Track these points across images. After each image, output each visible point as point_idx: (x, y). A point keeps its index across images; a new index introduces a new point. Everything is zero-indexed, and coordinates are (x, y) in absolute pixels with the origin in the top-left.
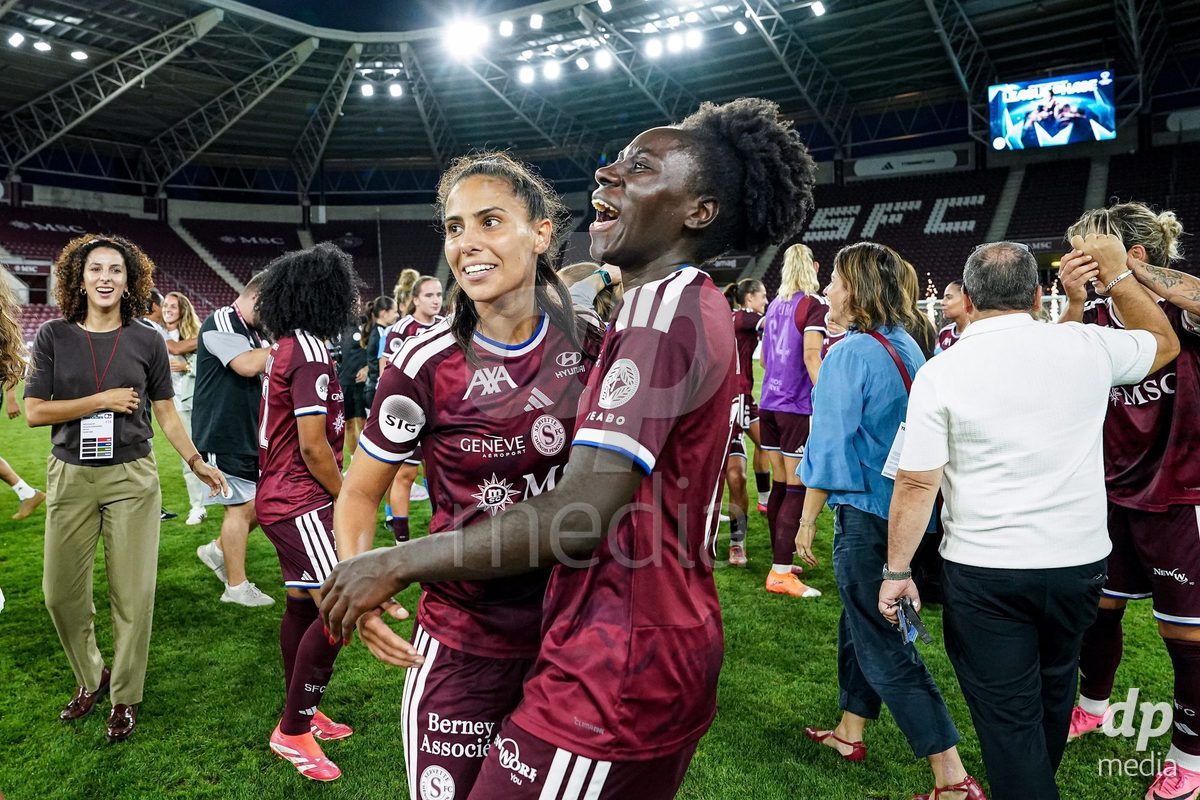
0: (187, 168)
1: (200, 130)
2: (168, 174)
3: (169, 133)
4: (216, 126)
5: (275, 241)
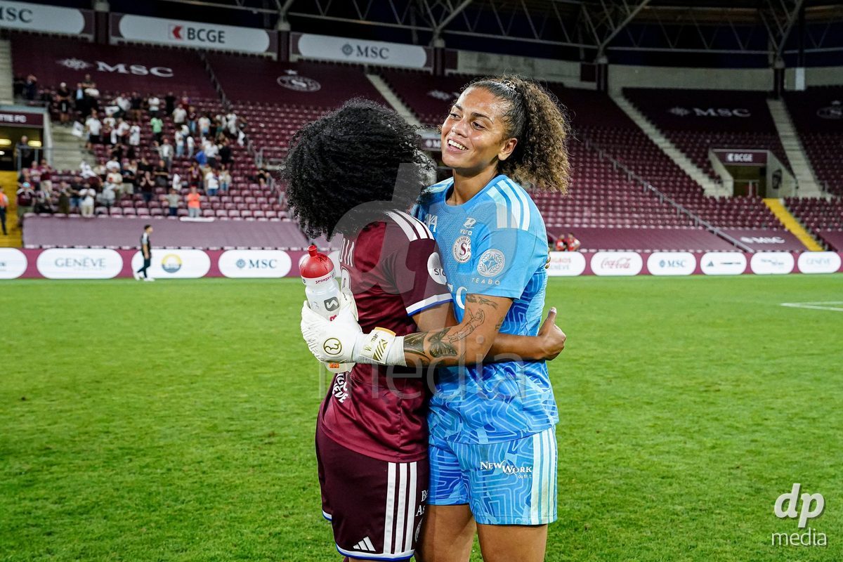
0: (630, 24)
2: (610, 33)
5: (739, 112)
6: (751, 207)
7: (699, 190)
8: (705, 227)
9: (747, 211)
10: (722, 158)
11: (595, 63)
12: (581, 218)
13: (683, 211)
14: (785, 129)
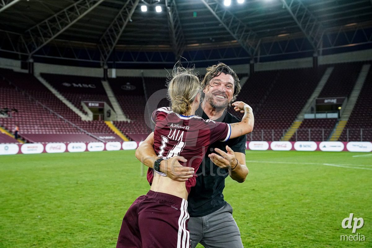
0: (44, 47)
1: (54, 26)
2: (34, 49)
3: (36, 27)
4: (63, 24)
5: (91, 86)
6: (101, 125)
7: (79, 118)
8: (85, 133)
9: (100, 126)
10: (87, 104)
11: (27, 61)
12: (35, 129)
13: (76, 126)
14: (110, 94)
